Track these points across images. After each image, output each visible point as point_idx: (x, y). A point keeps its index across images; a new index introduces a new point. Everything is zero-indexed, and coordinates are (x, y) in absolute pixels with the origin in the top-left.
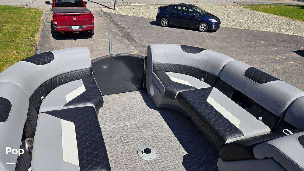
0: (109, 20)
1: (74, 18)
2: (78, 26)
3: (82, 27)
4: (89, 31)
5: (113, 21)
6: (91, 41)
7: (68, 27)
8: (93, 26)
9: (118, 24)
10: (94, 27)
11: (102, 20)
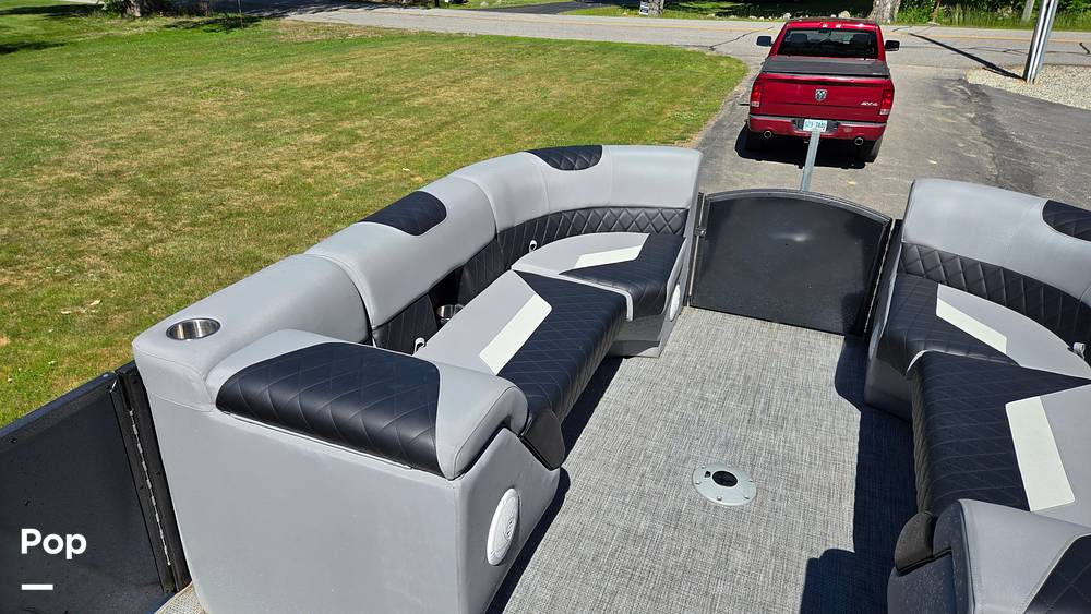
0: (973, 116)
1: (821, 93)
2: (825, 122)
3: (838, 125)
4: (859, 141)
5: (990, 120)
6: (854, 177)
7: (789, 120)
8: (879, 125)
9: (1005, 135)
10: (883, 129)
11: (944, 113)
